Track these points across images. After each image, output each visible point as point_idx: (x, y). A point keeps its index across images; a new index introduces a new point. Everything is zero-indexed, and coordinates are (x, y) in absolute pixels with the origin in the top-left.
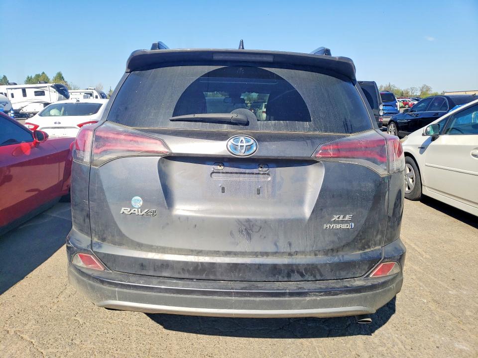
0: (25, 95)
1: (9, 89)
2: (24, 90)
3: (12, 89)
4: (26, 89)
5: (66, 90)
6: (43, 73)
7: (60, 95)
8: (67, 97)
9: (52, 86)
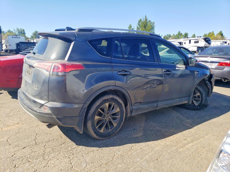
0: (190, 43)
1: (184, 40)
2: (190, 41)
3: (185, 40)
4: (191, 40)
5: (210, 40)
6: (213, 32)
7: (206, 43)
8: (209, 44)
9: (203, 39)
